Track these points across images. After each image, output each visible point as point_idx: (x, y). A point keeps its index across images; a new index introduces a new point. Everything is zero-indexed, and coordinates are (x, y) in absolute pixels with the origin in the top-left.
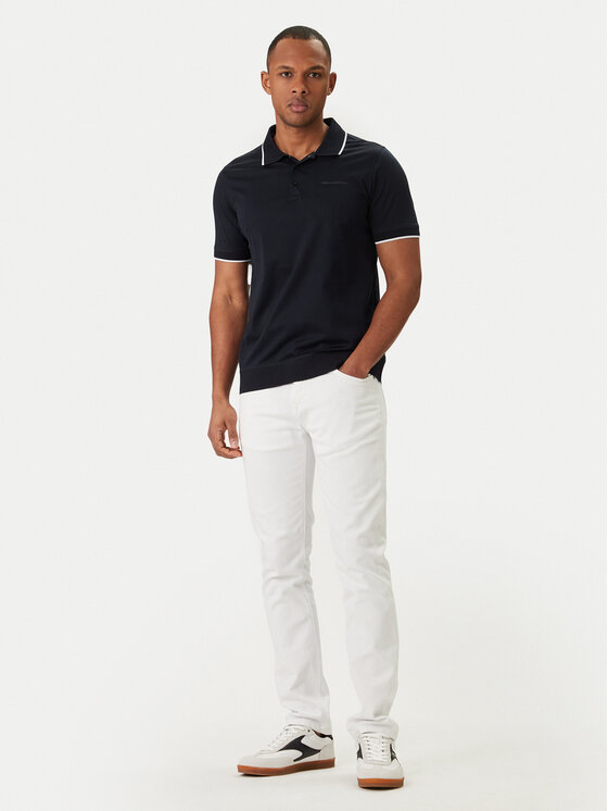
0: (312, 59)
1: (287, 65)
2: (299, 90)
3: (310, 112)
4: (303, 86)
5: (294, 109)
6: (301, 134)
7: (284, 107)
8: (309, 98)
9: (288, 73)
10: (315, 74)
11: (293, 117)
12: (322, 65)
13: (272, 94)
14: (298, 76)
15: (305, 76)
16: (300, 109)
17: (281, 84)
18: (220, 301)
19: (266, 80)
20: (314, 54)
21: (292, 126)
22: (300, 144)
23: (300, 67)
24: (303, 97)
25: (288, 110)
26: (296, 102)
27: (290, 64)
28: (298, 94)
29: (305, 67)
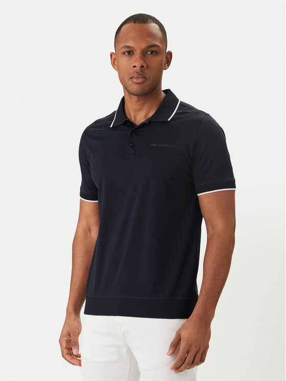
0: (149, 39)
1: (128, 45)
2: (138, 65)
3: (148, 83)
4: (142, 62)
5: (135, 80)
6: (141, 102)
7: (127, 80)
8: (147, 72)
9: (130, 52)
10: (152, 52)
11: (134, 88)
12: (157, 44)
13: (118, 70)
14: (138, 53)
15: (144, 53)
16: (140, 80)
17: (124, 61)
18: (81, 233)
19: (114, 59)
20: (151, 35)
21: (135, 95)
22: (140, 110)
23: (138, 46)
24: (142, 71)
25: (130, 82)
26: (136, 75)
27: (131, 44)
28: (138, 69)
29: (144, 45)
